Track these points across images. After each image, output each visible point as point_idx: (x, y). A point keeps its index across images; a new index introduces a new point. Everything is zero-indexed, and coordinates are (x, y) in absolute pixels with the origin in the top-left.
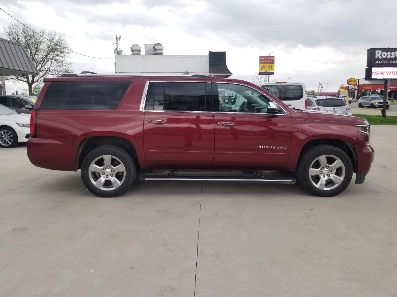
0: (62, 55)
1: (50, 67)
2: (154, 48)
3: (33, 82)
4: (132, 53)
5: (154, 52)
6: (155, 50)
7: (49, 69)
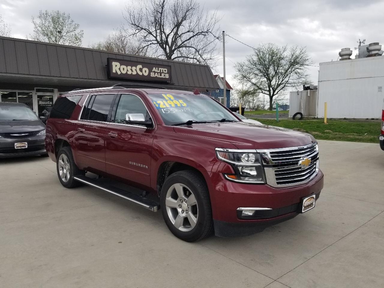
0: (301, 68)
1: (288, 80)
2: (367, 49)
3: (273, 95)
4: (340, 58)
5: (368, 54)
6: (369, 50)
7: (287, 82)
